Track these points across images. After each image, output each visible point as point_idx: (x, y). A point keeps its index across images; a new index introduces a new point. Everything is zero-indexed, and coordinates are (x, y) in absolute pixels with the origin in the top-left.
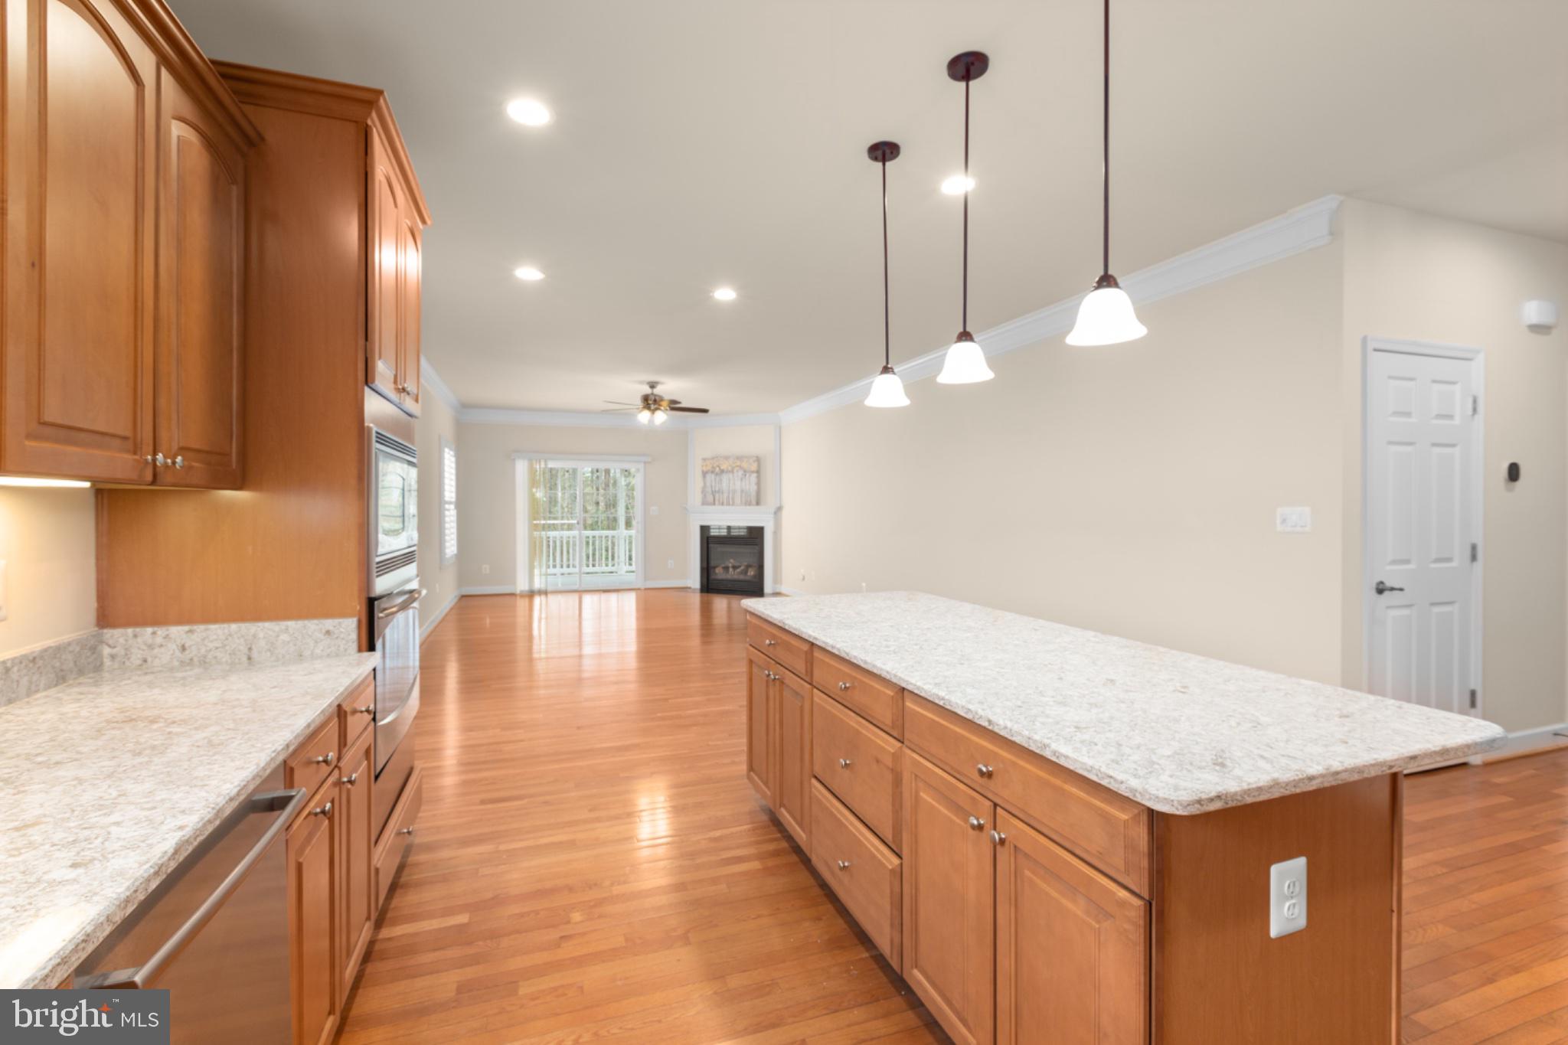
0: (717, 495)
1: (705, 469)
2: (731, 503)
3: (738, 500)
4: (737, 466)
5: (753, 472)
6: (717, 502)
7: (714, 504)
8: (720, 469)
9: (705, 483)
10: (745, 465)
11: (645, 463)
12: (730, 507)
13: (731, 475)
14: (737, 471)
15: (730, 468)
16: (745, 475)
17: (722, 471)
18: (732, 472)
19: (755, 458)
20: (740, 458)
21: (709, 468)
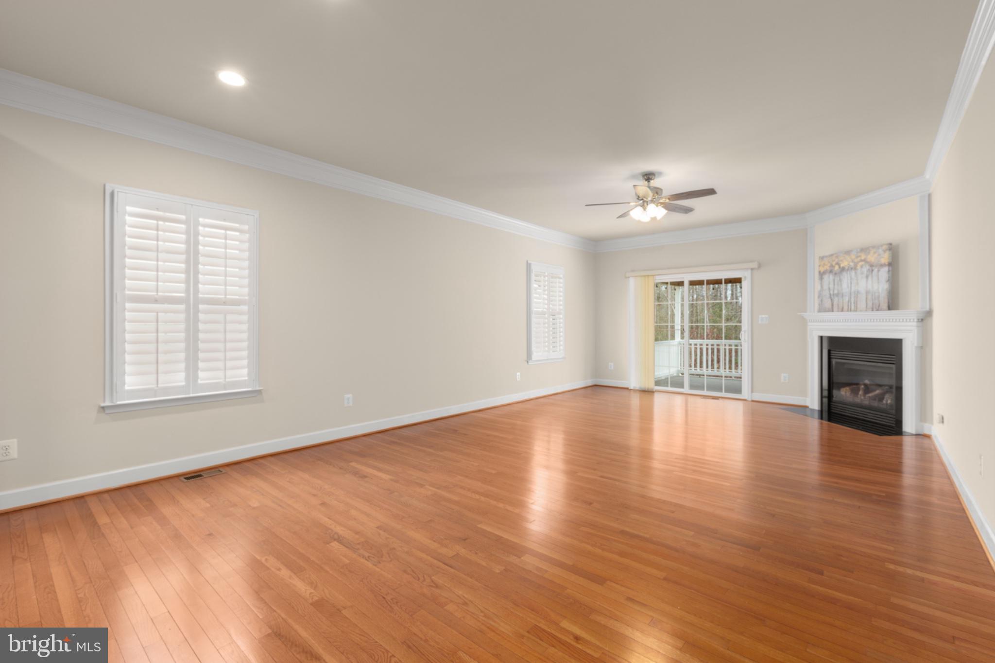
0: (836, 300)
1: (822, 270)
2: (853, 308)
3: (862, 304)
4: (861, 261)
5: (882, 265)
6: (835, 308)
7: (833, 311)
8: (840, 267)
9: (822, 287)
10: (872, 258)
11: (752, 269)
12: (852, 313)
13: (853, 273)
14: (862, 267)
15: (852, 264)
16: (872, 271)
17: (843, 269)
18: (855, 268)
19: (885, 247)
20: (865, 250)
21: (827, 267)
